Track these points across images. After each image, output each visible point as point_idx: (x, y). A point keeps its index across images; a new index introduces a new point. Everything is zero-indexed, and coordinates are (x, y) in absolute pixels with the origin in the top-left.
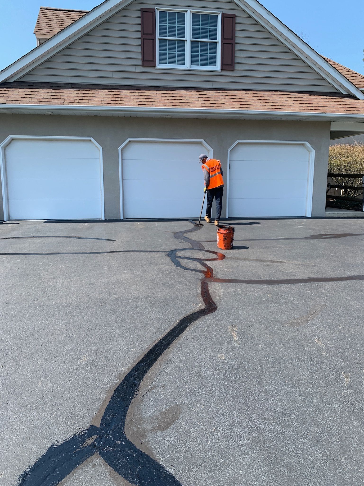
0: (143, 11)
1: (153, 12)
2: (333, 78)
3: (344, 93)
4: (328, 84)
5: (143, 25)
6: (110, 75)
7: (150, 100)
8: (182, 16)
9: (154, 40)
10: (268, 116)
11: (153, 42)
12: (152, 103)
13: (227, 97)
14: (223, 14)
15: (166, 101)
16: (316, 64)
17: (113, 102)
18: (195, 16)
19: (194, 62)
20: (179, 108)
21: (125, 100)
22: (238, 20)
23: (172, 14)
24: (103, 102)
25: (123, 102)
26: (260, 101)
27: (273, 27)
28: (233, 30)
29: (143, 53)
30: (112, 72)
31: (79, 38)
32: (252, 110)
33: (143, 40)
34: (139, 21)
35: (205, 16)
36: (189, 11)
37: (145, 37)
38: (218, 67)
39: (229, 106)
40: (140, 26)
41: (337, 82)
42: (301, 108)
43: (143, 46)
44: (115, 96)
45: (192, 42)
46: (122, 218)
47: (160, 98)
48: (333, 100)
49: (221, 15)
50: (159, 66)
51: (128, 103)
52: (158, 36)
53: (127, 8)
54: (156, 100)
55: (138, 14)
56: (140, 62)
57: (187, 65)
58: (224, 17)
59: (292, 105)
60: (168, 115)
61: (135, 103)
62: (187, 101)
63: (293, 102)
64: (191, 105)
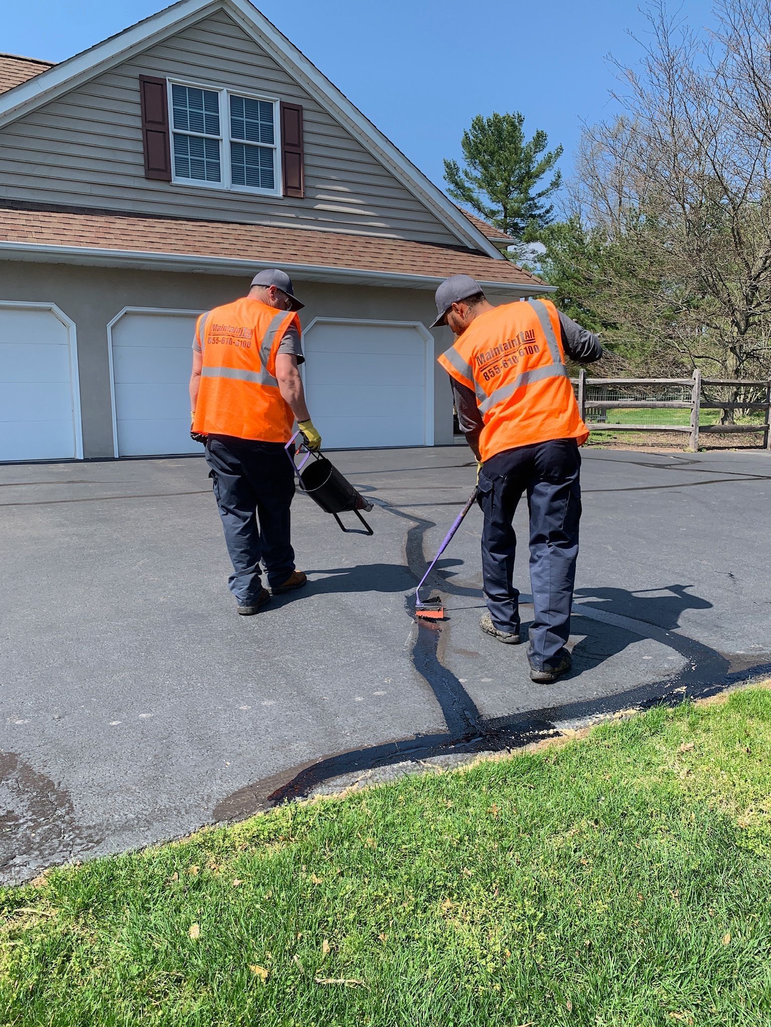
0: (144, 81)
1: (162, 84)
2: (454, 223)
3: (471, 247)
4: (447, 232)
5: (144, 104)
6: (87, 189)
7: (169, 241)
8: (213, 97)
9: (165, 133)
10: (365, 279)
11: (164, 136)
12: (173, 247)
13: (297, 243)
14: (282, 104)
15: (197, 244)
16: (429, 199)
17: (101, 241)
18: (235, 101)
19: (236, 178)
20: (222, 258)
21: (123, 237)
22: (307, 115)
23: (195, 92)
24: (82, 239)
25: (119, 242)
26: (350, 253)
27: (362, 133)
28: (300, 132)
29: (147, 154)
30: (89, 185)
31: (24, 117)
32: (341, 268)
33: (146, 132)
34: (137, 98)
35: (252, 103)
36: (225, 90)
37: (150, 127)
38: (279, 191)
39: (304, 258)
40: (139, 107)
41: (460, 229)
42: (415, 268)
43: (146, 142)
44: (101, 230)
45: (232, 143)
46: (117, 456)
47: (186, 238)
48: (457, 258)
49: (278, 104)
50: (177, 180)
51: (130, 244)
52: (172, 128)
53: (114, 71)
54: (179, 242)
55: (136, 85)
56: (141, 172)
57: (226, 182)
58: (284, 107)
59: (400, 262)
60: (200, 269)
61: (144, 244)
62: (233, 247)
63: (401, 257)
64: (242, 253)
